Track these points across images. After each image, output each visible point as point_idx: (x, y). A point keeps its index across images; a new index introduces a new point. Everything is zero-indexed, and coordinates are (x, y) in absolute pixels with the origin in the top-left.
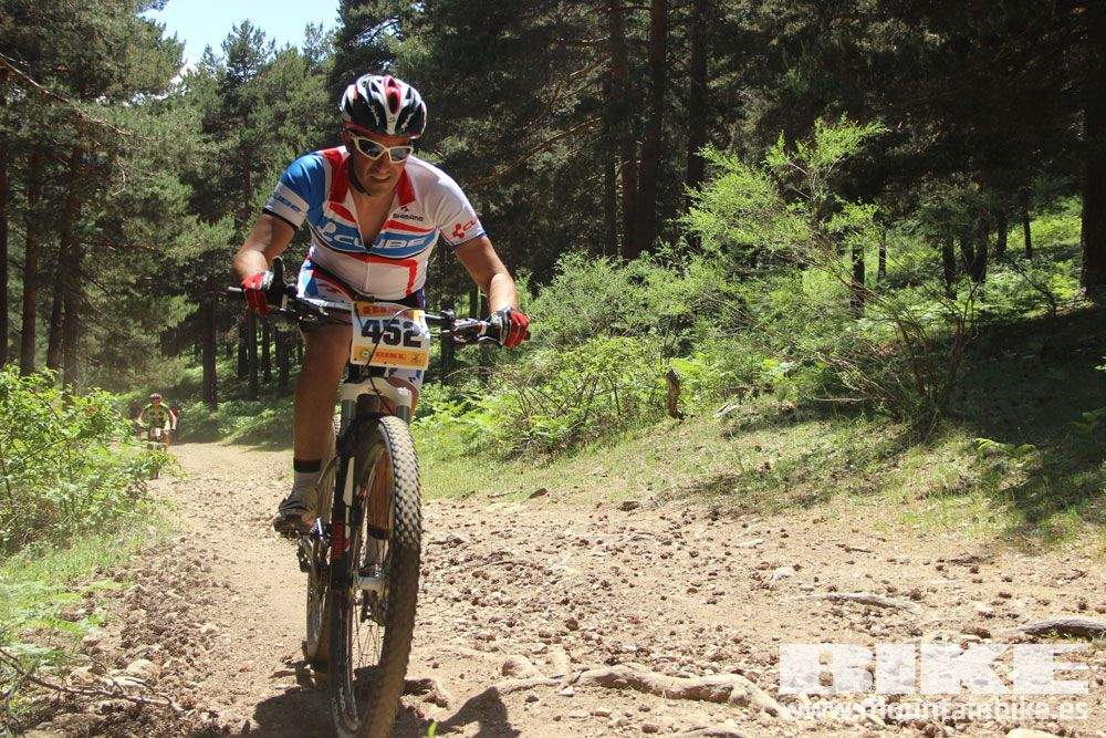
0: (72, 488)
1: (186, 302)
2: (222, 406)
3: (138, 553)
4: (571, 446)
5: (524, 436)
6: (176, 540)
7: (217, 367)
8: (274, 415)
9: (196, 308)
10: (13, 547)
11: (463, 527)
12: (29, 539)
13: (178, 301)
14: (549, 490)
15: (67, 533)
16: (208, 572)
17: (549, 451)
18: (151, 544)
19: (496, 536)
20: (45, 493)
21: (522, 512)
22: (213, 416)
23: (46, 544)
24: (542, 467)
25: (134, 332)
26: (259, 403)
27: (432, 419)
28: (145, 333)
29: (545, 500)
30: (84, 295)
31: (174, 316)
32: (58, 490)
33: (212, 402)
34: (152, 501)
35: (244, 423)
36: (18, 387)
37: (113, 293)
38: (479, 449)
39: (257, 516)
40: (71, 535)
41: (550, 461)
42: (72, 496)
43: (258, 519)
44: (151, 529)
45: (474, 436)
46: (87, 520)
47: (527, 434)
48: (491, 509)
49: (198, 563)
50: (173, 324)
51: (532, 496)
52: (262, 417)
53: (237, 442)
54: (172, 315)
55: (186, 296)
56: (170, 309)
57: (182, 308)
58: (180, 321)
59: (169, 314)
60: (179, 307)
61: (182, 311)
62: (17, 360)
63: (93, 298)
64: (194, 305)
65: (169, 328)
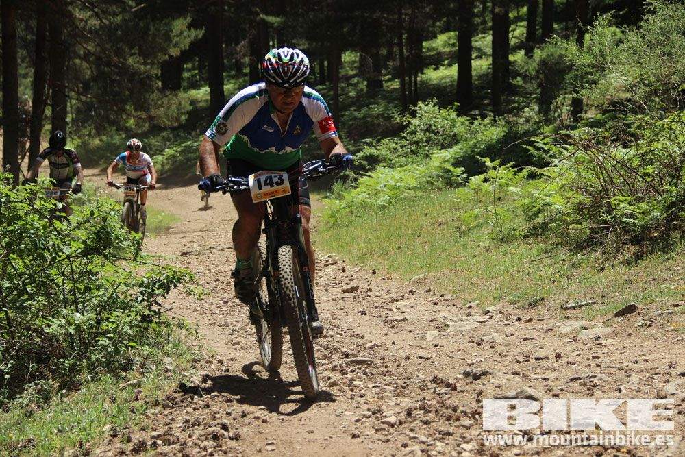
1: (189, 27)
3: (157, 404)
4: (665, 235)
5: (605, 222)
9: (201, 33)
10: (14, 385)
11: (532, 361)
12: (33, 377)
13: (180, 24)
14: (640, 306)
15: (73, 369)
16: (237, 439)
17: (637, 240)
18: (169, 387)
19: (576, 386)
20: (49, 326)
21: (606, 337)
23: (52, 384)
24: (628, 263)
25: (130, 61)
27: (486, 180)
28: (145, 64)
29: (637, 320)
30: (71, 15)
31: (177, 43)
32: (63, 321)
34: (167, 325)
38: (545, 226)
40: (79, 372)
41: (638, 257)
42: (78, 328)
44: (168, 360)
45: (539, 211)
47: (608, 218)
48: (566, 328)
49: (225, 427)
50: (175, 52)
51: (618, 315)
54: (174, 42)
55: (189, 19)
56: (172, 35)
57: (185, 34)
58: (183, 49)
59: (171, 41)
60: (182, 32)
61: (185, 37)
62: (8, 165)
63: (81, 20)
64: (198, 31)
65: (170, 57)
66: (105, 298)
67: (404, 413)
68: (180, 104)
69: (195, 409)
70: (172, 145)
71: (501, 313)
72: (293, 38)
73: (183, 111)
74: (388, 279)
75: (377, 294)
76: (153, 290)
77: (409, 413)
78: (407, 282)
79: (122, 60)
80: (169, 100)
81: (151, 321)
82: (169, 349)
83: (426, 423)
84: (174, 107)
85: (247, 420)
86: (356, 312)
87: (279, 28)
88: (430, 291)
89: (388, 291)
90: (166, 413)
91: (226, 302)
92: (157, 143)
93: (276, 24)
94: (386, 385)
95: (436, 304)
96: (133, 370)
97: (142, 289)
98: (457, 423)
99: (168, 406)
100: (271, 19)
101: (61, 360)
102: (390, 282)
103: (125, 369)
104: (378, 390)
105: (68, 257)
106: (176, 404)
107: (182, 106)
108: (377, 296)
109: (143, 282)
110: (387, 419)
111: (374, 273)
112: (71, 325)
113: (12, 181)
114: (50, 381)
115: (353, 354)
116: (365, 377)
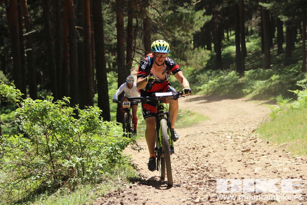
0: (78, 160)
1: (204, 15)
2: (247, 73)
3: (103, 196)
6: (128, 187)
7: (248, 45)
8: (279, 79)
9: (210, 18)
12: (59, 186)
13: (199, 14)
15: (75, 183)
18: (113, 190)
22: (241, 80)
23: (66, 189)
25: (177, 35)
26: (271, 70)
28: (183, 35)
31: (197, 24)
32: (71, 161)
33: (241, 71)
35: (259, 85)
36: (52, 108)
37: (164, 10)
39: (195, 166)
43: (193, 169)
46: (85, 176)
50: (197, 29)
52: (271, 81)
53: (255, 98)
54: (196, 24)
55: (204, 11)
56: (194, 20)
57: (202, 19)
58: (201, 27)
59: (194, 23)
60: (200, 18)
61: (201, 21)
62: (52, 93)
63: (152, 14)
64: (209, 16)
65: (196, 31)
66: (95, 152)
67: (207, 199)
68: (202, 56)
69: (117, 198)
70: (213, 79)
71: (302, 159)
72: (278, 15)
73: (205, 60)
74: (271, 145)
75: (258, 153)
76: (116, 148)
77: (209, 198)
78: (277, 147)
79: (172, 34)
80: (197, 54)
81: (115, 162)
82: (122, 175)
83: (211, 202)
84: (199, 58)
85: (136, 201)
86: (237, 160)
87: (270, 10)
88: (284, 150)
89: (265, 151)
90: (104, 199)
91: (178, 157)
92: (204, 77)
93: (268, 8)
94: (213, 189)
95: (280, 156)
96: (102, 183)
97: (111, 147)
98: (224, 202)
99: (107, 197)
100: (265, 5)
101: (71, 179)
102: (271, 147)
103: (98, 183)
104: (207, 191)
105: (78, 133)
106: (111, 196)
107: (204, 57)
108: (257, 154)
109: (112, 144)
110: (194, 201)
111: (268, 143)
112: (74, 163)
113: (52, 100)
114: (66, 188)
115: (213, 178)
116: (207, 186)
